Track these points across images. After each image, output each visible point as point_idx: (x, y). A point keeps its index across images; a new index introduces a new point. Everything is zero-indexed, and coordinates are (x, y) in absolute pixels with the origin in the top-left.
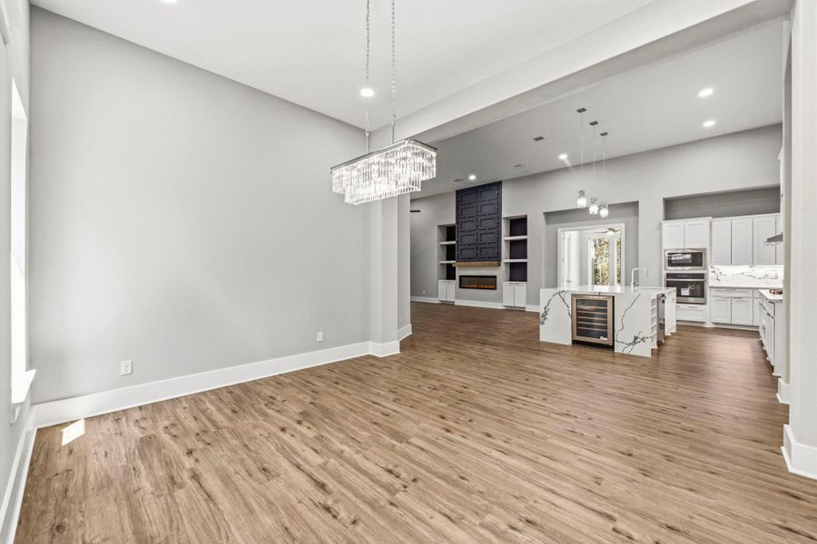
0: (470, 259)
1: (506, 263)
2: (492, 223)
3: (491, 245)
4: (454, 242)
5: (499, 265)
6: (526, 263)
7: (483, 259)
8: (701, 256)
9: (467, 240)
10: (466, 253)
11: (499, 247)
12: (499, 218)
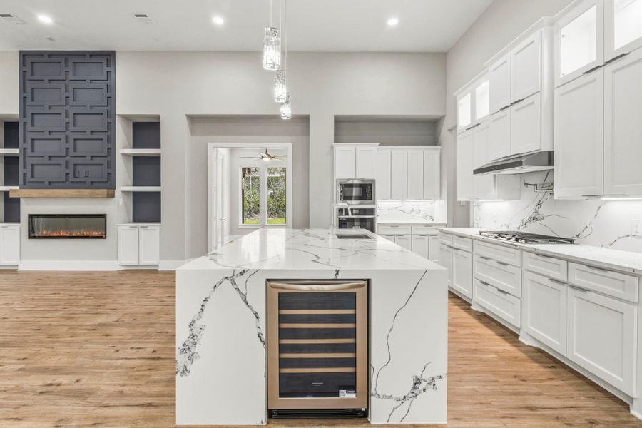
0: (51, 185)
1: (125, 193)
2: (97, 122)
3: (96, 161)
4: (16, 151)
5: (112, 196)
6: (159, 194)
7: (81, 184)
8: (371, 188)
9: (45, 148)
10: (42, 173)
11: (111, 165)
12: (111, 114)
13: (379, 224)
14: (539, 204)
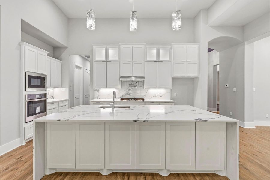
8: (45, 80)
13: (49, 103)
14: (129, 90)
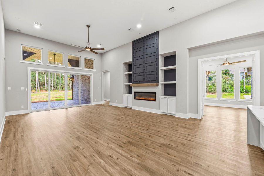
0: (140, 82)
1: (162, 84)
2: (152, 59)
3: (152, 73)
4: (131, 72)
5: (158, 85)
6: (175, 84)
7: (148, 82)
9: (138, 70)
10: (138, 78)
11: (157, 74)
12: (157, 55)
